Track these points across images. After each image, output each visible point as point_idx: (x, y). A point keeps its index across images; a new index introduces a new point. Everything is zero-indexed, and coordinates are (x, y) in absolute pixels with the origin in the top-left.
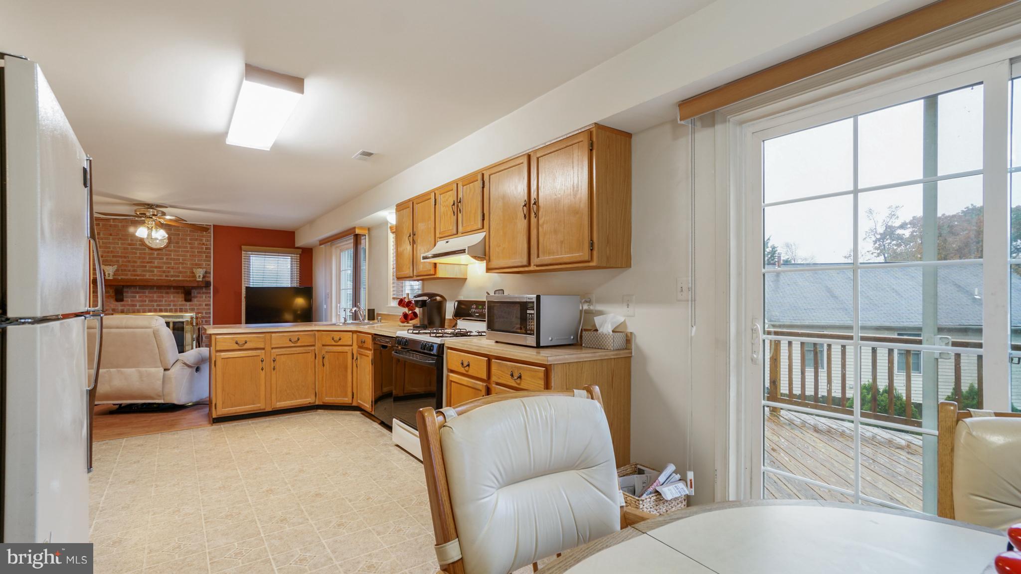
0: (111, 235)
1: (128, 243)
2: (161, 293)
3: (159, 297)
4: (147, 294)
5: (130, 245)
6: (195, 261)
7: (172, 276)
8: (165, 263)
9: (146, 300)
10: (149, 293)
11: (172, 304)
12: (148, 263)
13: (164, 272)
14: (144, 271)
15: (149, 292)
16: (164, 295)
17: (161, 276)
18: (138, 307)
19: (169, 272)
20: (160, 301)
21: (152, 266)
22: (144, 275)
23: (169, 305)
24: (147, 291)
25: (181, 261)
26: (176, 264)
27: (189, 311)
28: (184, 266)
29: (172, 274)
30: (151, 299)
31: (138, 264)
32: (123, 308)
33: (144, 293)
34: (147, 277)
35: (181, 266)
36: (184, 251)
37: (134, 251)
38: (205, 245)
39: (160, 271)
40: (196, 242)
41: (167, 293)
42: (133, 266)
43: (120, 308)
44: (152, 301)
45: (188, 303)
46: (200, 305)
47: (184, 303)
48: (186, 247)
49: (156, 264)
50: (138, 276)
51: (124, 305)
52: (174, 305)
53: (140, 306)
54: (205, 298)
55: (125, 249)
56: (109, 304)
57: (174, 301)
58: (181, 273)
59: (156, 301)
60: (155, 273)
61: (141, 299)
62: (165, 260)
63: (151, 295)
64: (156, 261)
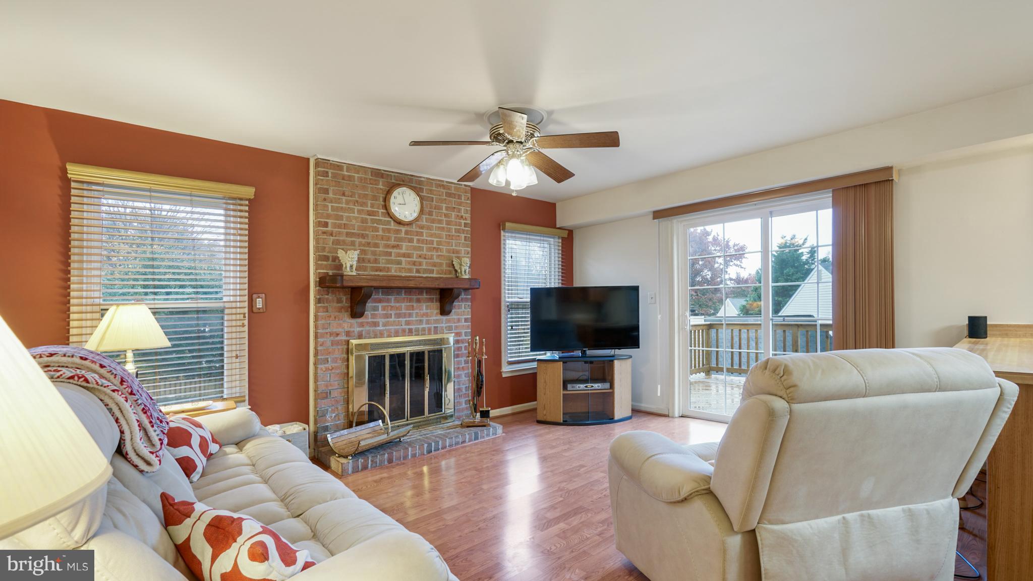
0: (344, 194)
1: (368, 211)
2: (411, 300)
3: (407, 308)
4: (392, 304)
5: (369, 215)
6: (452, 246)
7: (426, 271)
8: (415, 248)
9: (391, 314)
10: (397, 301)
11: (424, 319)
12: (394, 247)
13: (414, 263)
14: (389, 262)
15: (395, 299)
16: (415, 305)
17: (410, 270)
18: (381, 328)
19: (420, 264)
20: (410, 315)
21: (399, 253)
22: (389, 270)
23: (421, 322)
24: (392, 298)
25: (435, 246)
26: (429, 249)
27: (445, 331)
28: (440, 253)
29: (424, 267)
30: (398, 312)
31: (381, 249)
32: (361, 329)
33: (388, 301)
34: (393, 273)
35: (435, 253)
36: (439, 227)
37: (375, 225)
38: (463, 220)
39: (409, 263)
40: (453, 213)
41: (418, 301)
42: (374, 253)
43: (357, 329)
44: (398, 316)
45: (444, 318)
46: (459, 320)
47: (440, 317)
48: (440, 222)
49: (403, 251)
50: (381, 271)
51: (362, 325)
52: (428, 322)
53: (384, 325)
54: (465, 308)
55: (364, 221)
56: (341, 322)
57: (426, 315)
58: (435, 266)
59: (405, 316)
60: (403, 265)
61: (385, 312)
62: (415, 244)
63: (398, 305)
64: (404, 245)
